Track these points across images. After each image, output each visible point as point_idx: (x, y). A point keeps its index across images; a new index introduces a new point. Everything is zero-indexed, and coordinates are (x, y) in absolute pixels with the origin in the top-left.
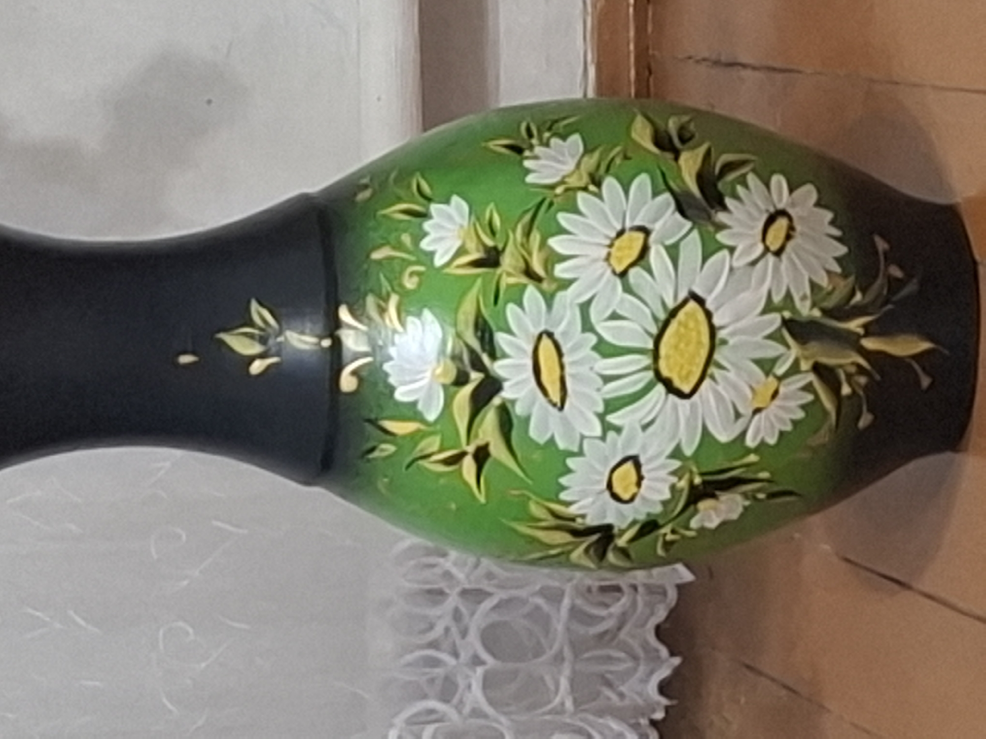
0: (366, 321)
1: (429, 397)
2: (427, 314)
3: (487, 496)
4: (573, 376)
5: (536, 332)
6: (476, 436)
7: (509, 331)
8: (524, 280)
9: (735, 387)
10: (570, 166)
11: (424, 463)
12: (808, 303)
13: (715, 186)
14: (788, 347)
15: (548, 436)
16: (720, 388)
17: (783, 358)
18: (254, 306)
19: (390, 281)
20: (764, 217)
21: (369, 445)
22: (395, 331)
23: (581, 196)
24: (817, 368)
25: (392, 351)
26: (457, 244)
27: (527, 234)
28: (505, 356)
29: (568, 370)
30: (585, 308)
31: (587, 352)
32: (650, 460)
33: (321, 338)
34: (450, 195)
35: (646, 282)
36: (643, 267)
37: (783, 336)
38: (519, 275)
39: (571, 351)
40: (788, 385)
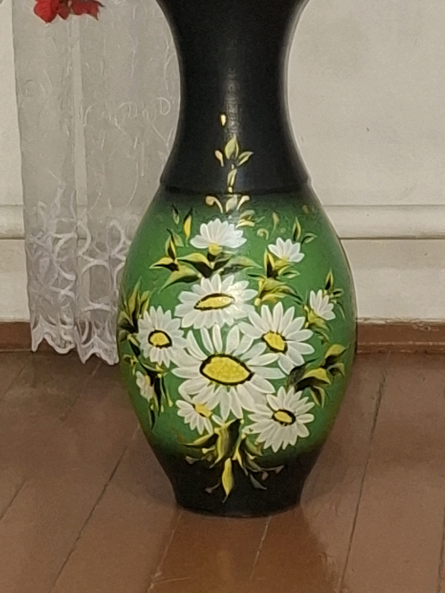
0: (241, 210)
1: (203, 241)
2: (244, 240)
3: (152, 270)
4: (212, 313)
5: (234, 296)
6: (182, 265)
7: (234, 282)
8: (261, 289)
9: (205, 396)
10: (319, 313)
11: (170, 238)
12: (248, 432)
13: (307, 386)
14: (226, 422)
15: (182, 301)
16: (206, 388)
17: (220, 419)
18: (250, 153)
19: (261, 222)
20: (291, 410)
21: (179, 211)
22: (236, 224)
23: (303, 319)
24: (215, 437)
25: (226, 223)
26: (279, 256)
27: (284, 292)
28: (222, 280)
29: (214, 311)
31: (224, 321)
32: (169, 351)
33: (233, 187)
34: (304, 253)
35: (259, 351)
36: (267, 349)
37: (231, 419)
38: (264, 286)
39: (225, 313)
40: (207, 422)
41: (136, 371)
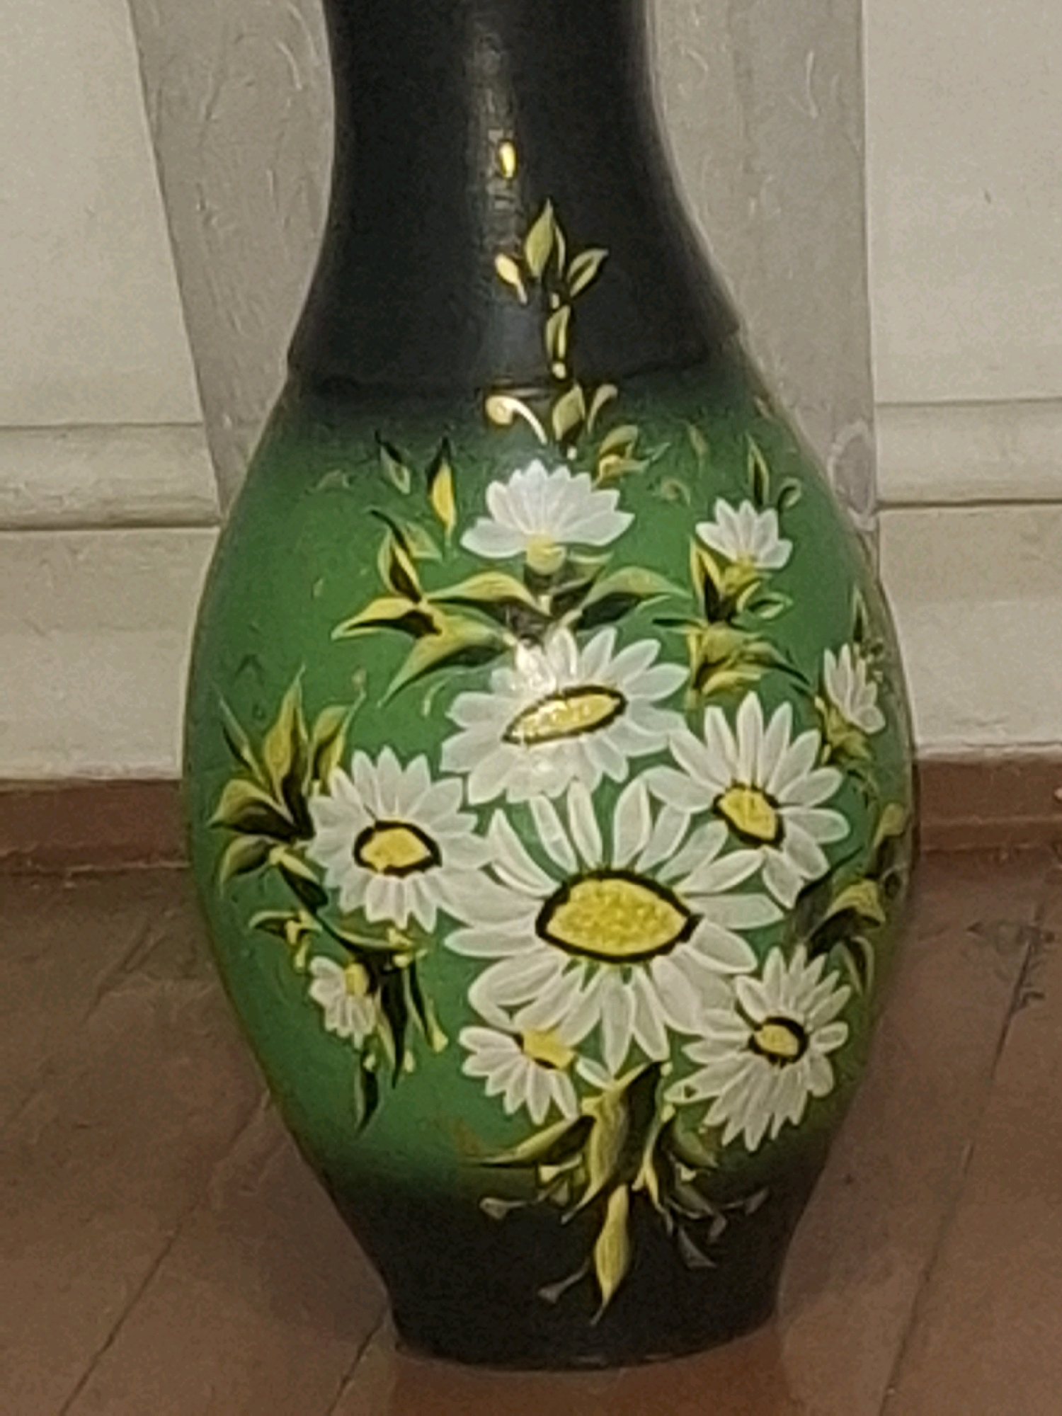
0: (600, 426)
1: (499, 535)
2: (626, 519)
3: (340, 640)
4: (559, 752)
5: (620, 688)
6: (447, 613)
7: (618, 647)
8: (695, 662)
9: (556, 1002)
10: (851, 717)
11: (389, 537)
12: (682, 1099)
13: (839, 939)
14: (618, 1076)
15: (460, 723)
16: (556, 977)
17: (601, 1070)
18: (597, 255)
19: (662, 459)
20: (799, 1018)
21: (404, 453)
22: (593, 473)
23: (813, 736)
24: (585, 1123)
25: (563, 472)
26: (732, 555)
27: (759, 660)
28: (581, 644)
29: (568, 742)
30: (664, 758)
31: (600, 768)
32: (434, 883)
33: (566, 361)
34: (793, 539)
35: (709, 848)
36: (728, 841)
37: (634, 1067)
38: (701, 653)
39: (600, 745)
40: (561, 1082)
41: (309, 957)
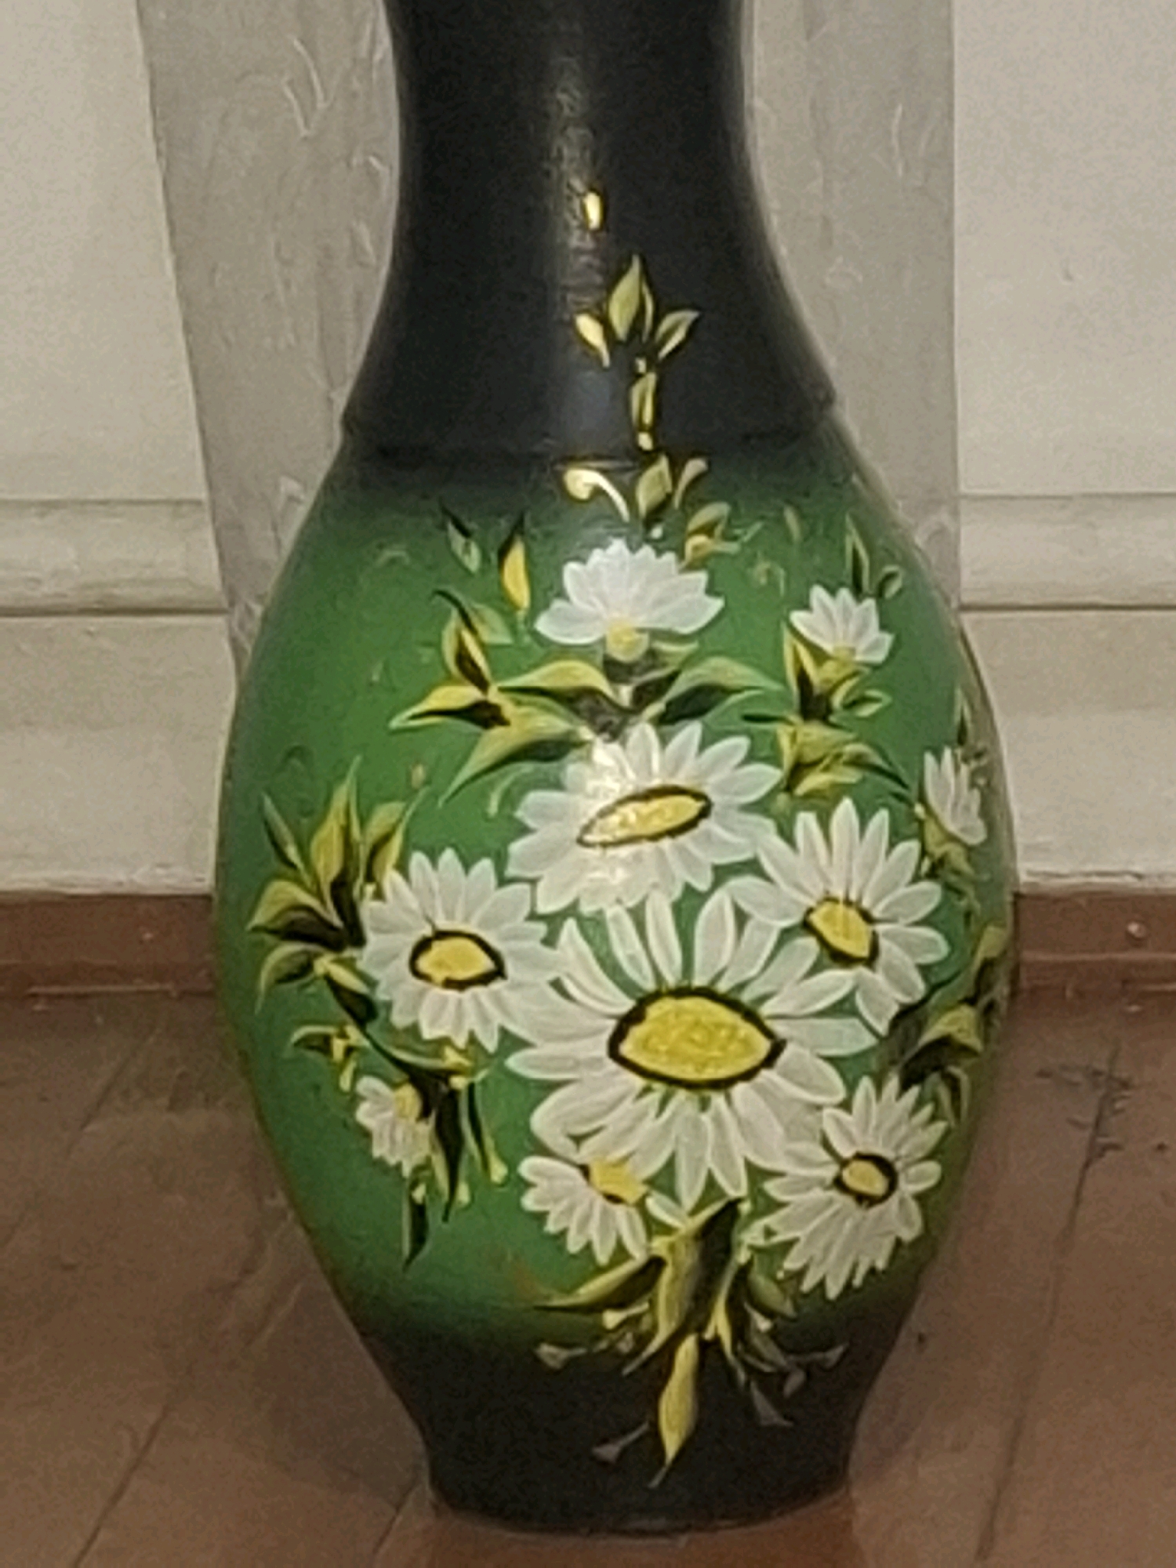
0: (689, 503)
1: (577, 619)
2: (716, 604)
3: (399, 731)
4: (638, 858)
5: (707, 790)
6: (519, 703)
7: (703, 745)
8: (788, 760)
9: (628, 1131)
10: (952, 828)
11: (454, 621)
12: (761, 1242)
13: (935, 1069)
14: (694, 1212)
15: (530, 823)
16: (628, 1104)
17: (674, 1207)
18: (690, 316)
19: (754, 541)
20: (888, 1154)
21: (471, 526)
22: (681, 552)
23: (914, 846)
24: (655, 1265)
25: (647, 551)
26: (828, 647)
27: (857, 762)
28: (664, 741)
29: (647, 847)
30: (753, 867)
31: (682, 876)
32: (498, 1000)
33: (653, 431)
34: (893, 631)
35: (798, 966)
36: (819, 959)
37: (712, 1201)
38: (794, 752)
39: (682, 851)
40: (630, 1218)
41: (357, 1075)
